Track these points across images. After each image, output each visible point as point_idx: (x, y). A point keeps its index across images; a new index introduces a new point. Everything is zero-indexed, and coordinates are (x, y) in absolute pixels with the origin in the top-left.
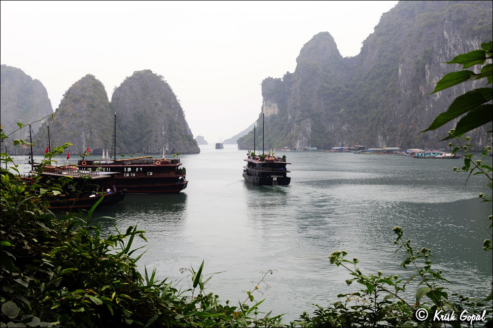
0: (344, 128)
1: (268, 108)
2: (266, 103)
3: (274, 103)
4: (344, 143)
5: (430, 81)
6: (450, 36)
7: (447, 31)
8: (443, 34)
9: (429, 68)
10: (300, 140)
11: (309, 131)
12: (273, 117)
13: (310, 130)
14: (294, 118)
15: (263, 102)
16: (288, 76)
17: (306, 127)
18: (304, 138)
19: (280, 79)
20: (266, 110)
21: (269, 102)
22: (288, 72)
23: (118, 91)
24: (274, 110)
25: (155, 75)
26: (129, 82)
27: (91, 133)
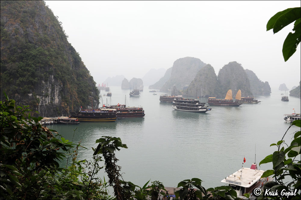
23: (221, 70)
25: (238, 64)
26: (226, 67)
27: (205, 88)
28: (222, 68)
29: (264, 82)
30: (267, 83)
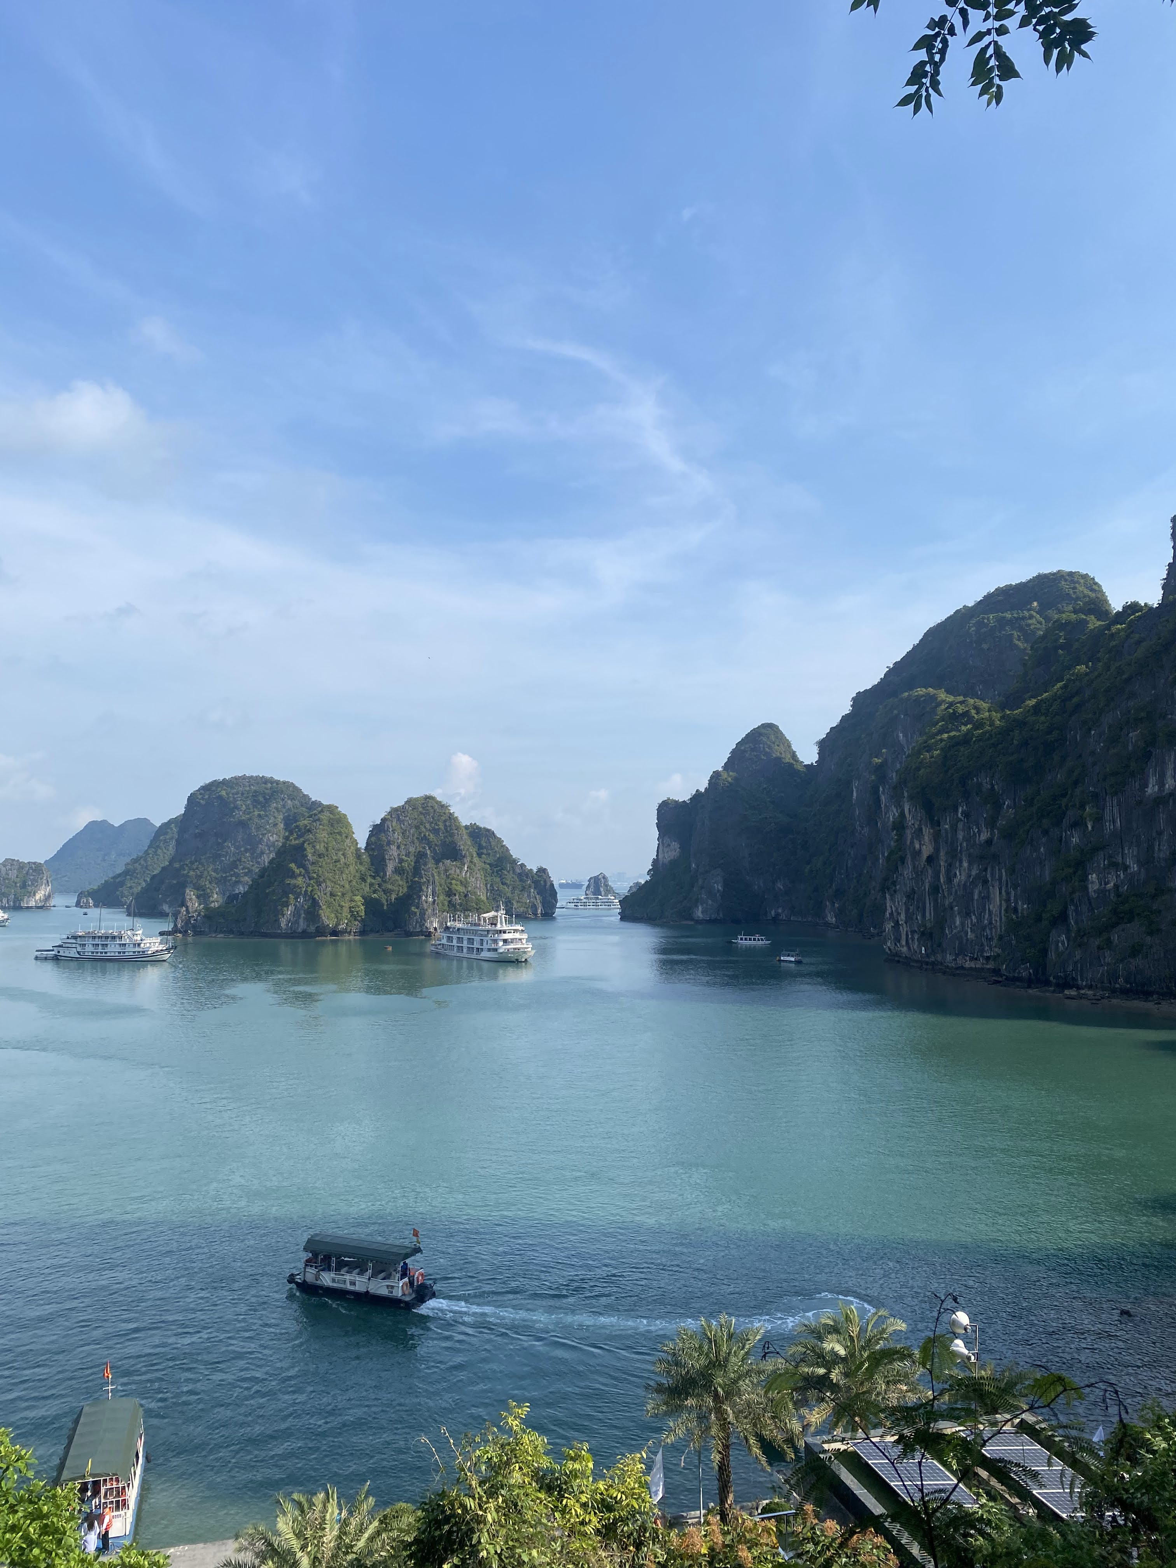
0: (780, 885)
1: (666, 850)
2: (663, 841)
3: (675, 842)
4: (780, 911)
5: (886, 814)
6: (907, 741)
7: (903, 733)
8: (898, 736)
9: (883, 793)
10: (702, 904)
11: (718, 891)
12: (674, 863)
13: (720, 888)
14: (698, 866)
15: (658, 839)
16: (698, 796)
17: (715, 883)
18: (710, 902)
19: (684, 801)
20: (664, 853)
21: (667, 840)
22: (697, 791)
24: (674, 851)
25: (439, 803)
26: (394, 816)
28: (378, 822)
29: (535, 871)
30: (542, 871)
